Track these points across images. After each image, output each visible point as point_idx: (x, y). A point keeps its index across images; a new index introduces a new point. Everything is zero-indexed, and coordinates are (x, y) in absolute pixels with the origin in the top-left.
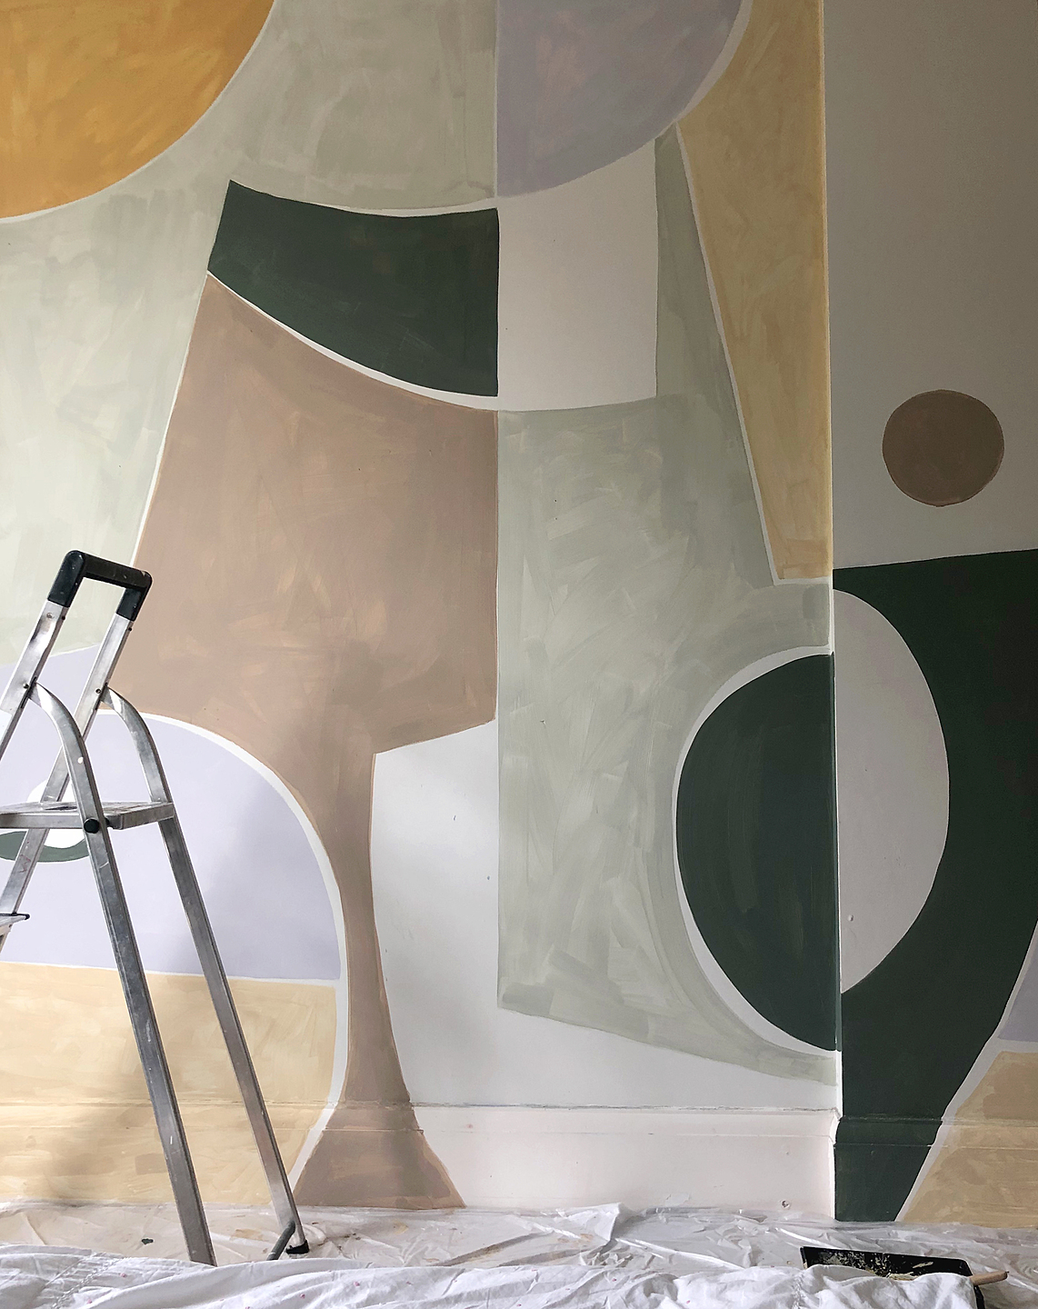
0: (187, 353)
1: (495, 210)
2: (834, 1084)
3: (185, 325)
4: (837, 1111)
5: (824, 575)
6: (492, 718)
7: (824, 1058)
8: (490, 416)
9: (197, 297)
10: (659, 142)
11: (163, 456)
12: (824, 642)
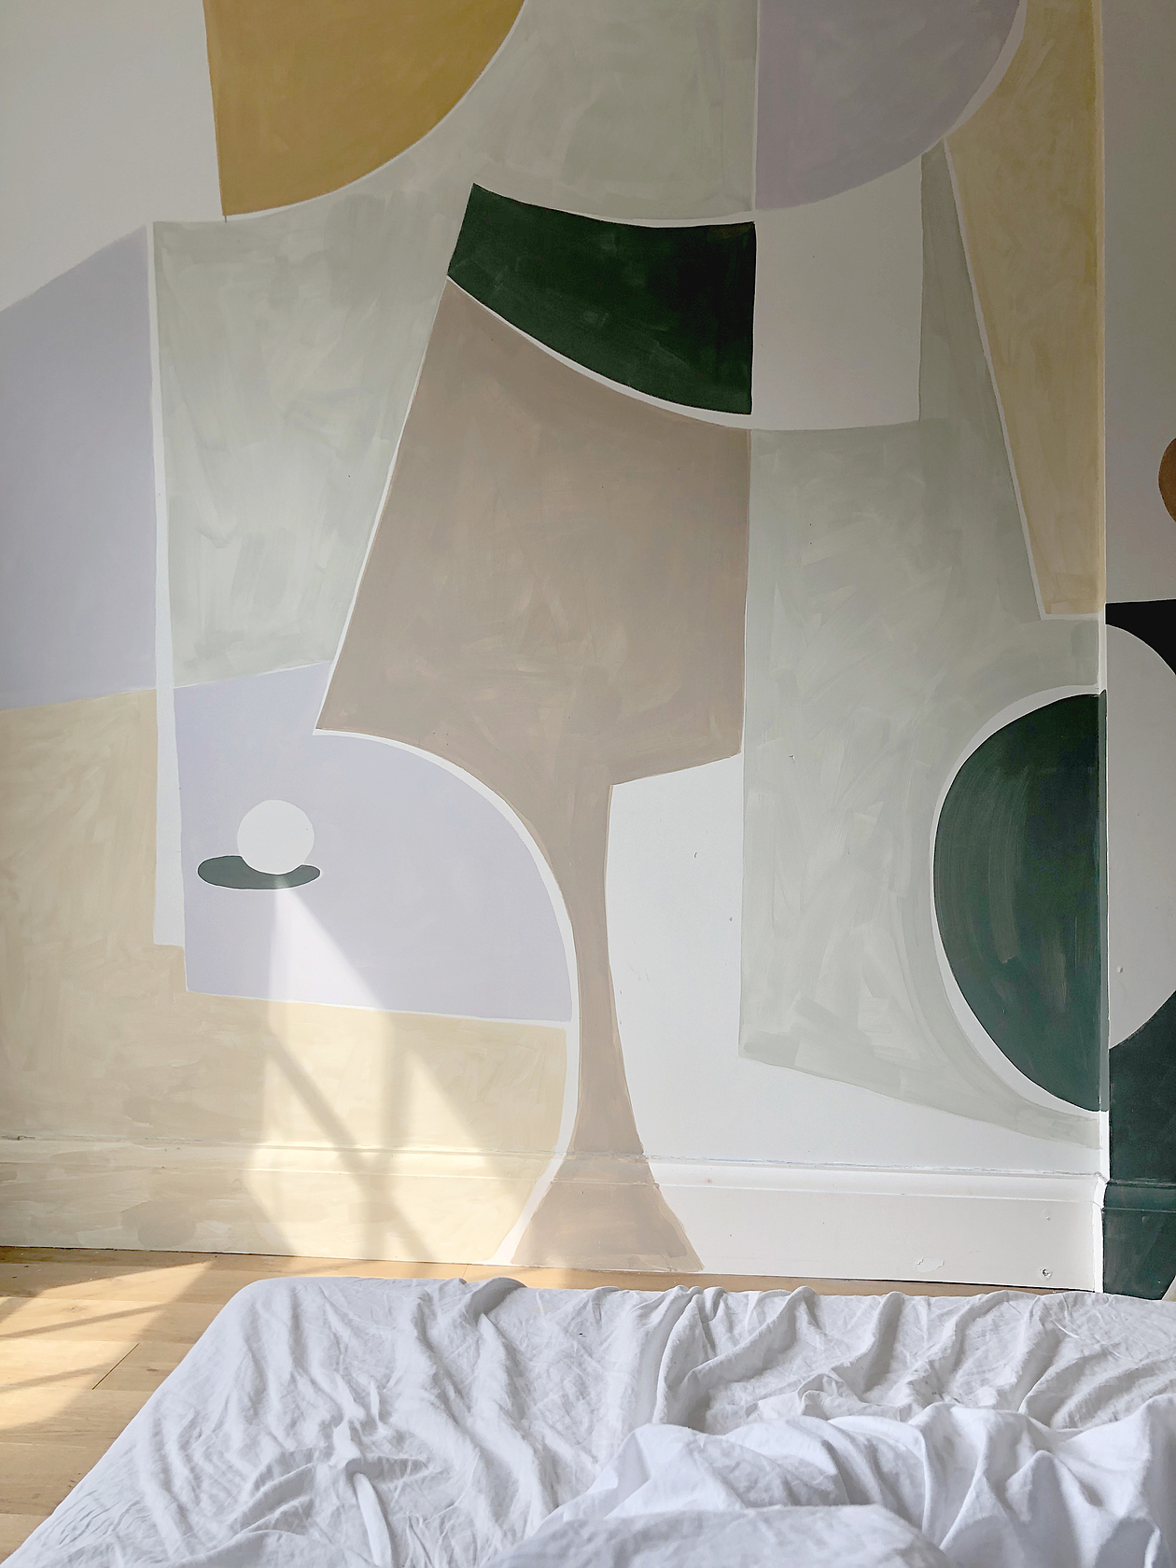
0: (423, 360)
1: (752, 224)
2: (1098, 1148)
3: (422, 331)
4: (1100, 1175)
5: (1094, 611)
6: (736, 751)
7: (1087, 1119)
8: (743, 435)
9: (435, 302)
10: (926, 158)
11: (396, 466)
12: (1093, 681)
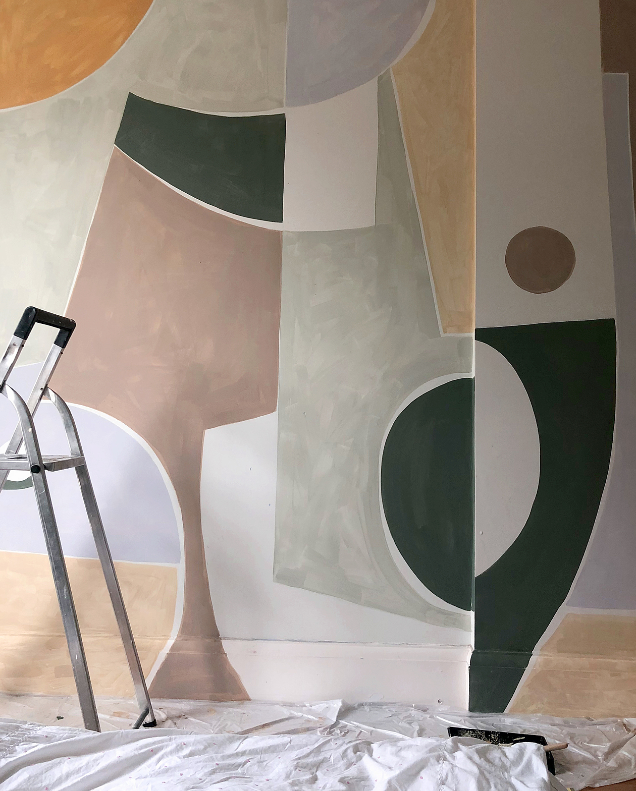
0: (101, 191)
1: (284, 114)
2: (470, 631)
3: (100, 175)
4: (471, 646)
5: (469, 332)
6: (274, 410)
7: (464, 615)
8: (278, 234)
9: (107, 159)
10: (380, 79)
11: (85, 251)
12: (469, 371)
